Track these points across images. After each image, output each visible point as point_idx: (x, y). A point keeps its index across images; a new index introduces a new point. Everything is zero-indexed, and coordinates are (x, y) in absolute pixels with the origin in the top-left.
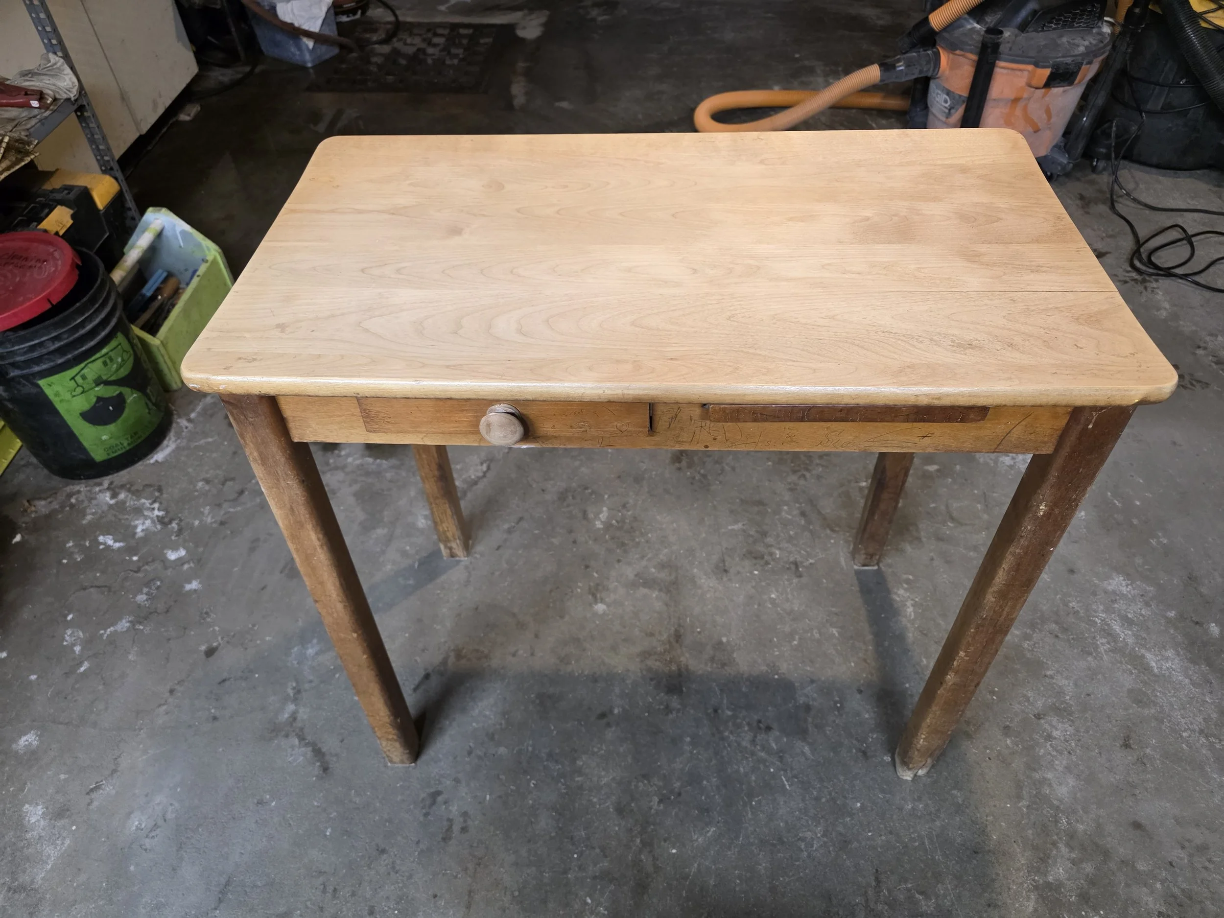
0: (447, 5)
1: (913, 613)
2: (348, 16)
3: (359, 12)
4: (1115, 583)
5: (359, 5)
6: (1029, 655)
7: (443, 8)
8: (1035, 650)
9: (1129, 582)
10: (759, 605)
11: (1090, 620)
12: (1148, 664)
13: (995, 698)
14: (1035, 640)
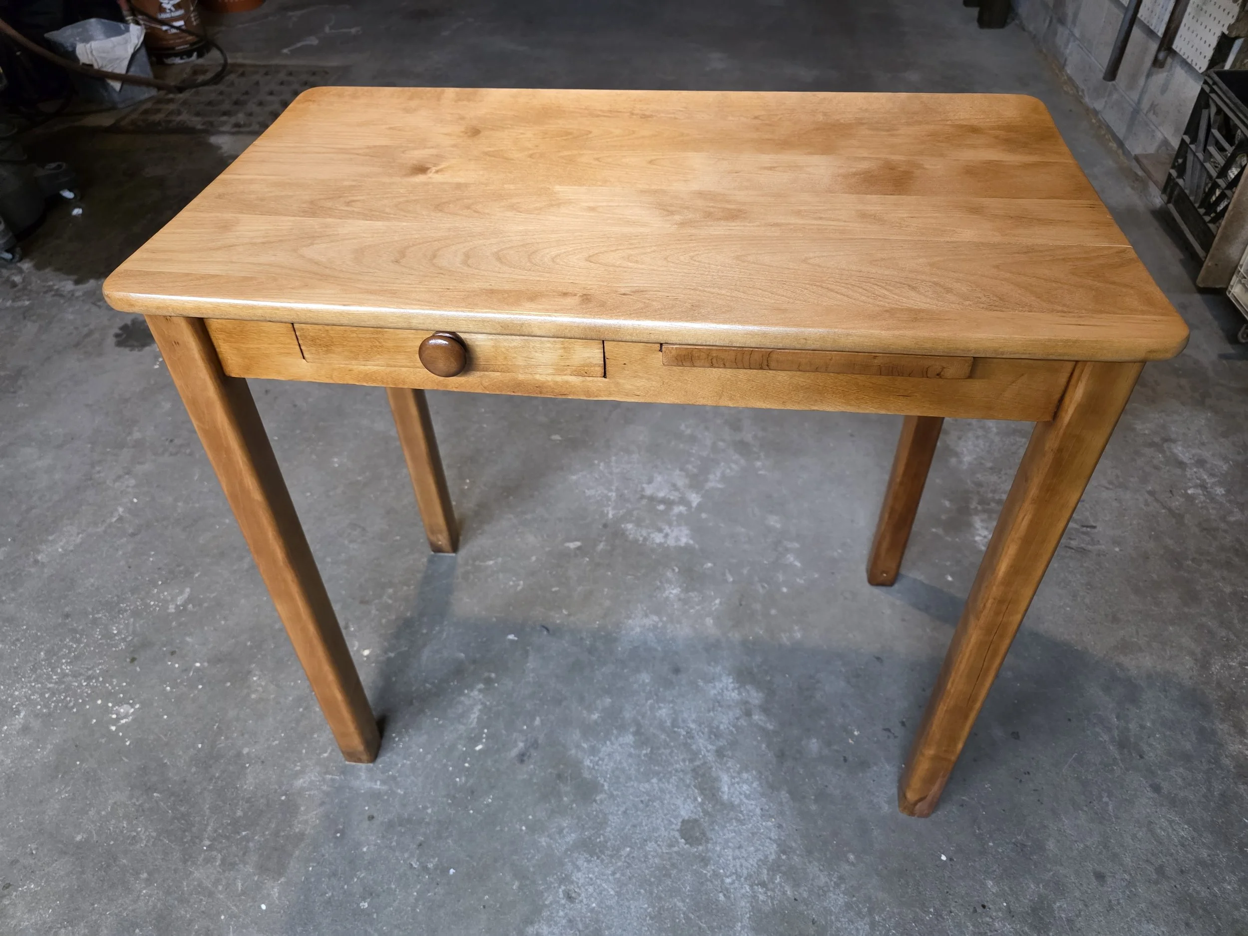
0: (290, 48)
1: (476, 720)
2: (182, 58)
3: (195, 54)
4: (721, 686)
5: (195, 47)
6: (586, 775)
7: (285, 51)
8: (596, 767)
9: (737, 685)
10: (305, 709)
11: (675, 732)
12: (719, 789)
13: (524, 828)
14: (601, 755)
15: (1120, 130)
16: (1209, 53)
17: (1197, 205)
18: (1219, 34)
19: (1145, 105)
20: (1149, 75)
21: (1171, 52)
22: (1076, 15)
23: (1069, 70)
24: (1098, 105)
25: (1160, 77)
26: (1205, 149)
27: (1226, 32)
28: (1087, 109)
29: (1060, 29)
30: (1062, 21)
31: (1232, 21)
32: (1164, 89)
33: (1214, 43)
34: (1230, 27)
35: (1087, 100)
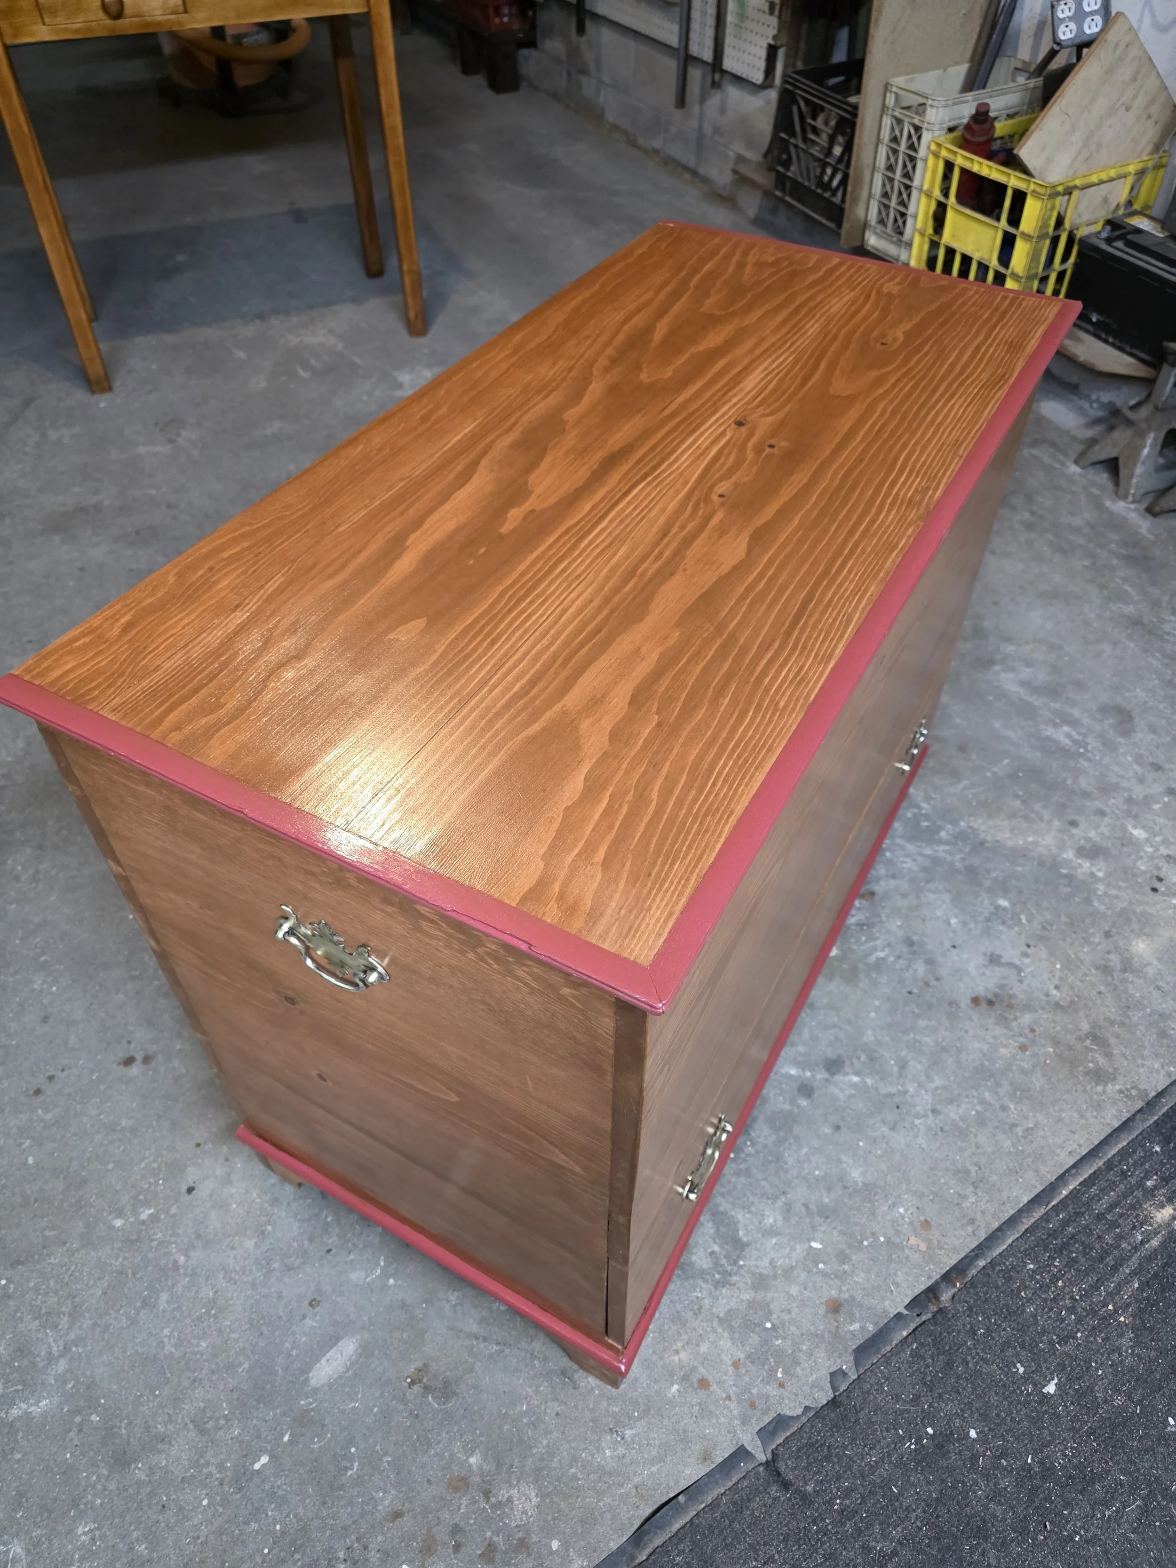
15: (690, 160)
16: (762, 64)
17: (813, 188)
18: (765, 46)
19: (708, 129)
20: (702, 100)
21: (723, 72)
22: (598, 62)
23: (610, 117)
24: (657, 143)
25: (715, 100)
26: (805, 139)
27: (772, 42)
28: (646, 152)
29: (584, 80)
30: (583, 71)
31: (775, 32)
32: (722, 110)
33: (763, 53)
34: (775, 38)
35: (641, 142)
